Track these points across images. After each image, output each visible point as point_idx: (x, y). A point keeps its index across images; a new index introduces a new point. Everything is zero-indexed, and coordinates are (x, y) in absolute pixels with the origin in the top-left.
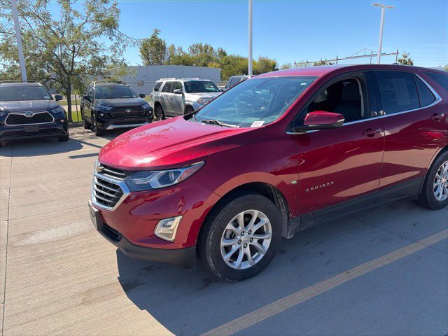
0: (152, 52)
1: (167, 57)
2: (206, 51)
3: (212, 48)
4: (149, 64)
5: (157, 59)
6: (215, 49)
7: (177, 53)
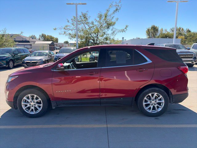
0: (151, 32)
1: (158, 34)
2: (179, 31)
3: (183, 29)
4: (149, 37)
5: (154, 35)
6: (185, 29)
7: (164, 32)
